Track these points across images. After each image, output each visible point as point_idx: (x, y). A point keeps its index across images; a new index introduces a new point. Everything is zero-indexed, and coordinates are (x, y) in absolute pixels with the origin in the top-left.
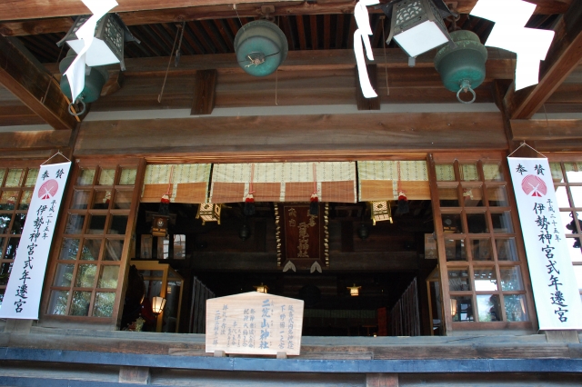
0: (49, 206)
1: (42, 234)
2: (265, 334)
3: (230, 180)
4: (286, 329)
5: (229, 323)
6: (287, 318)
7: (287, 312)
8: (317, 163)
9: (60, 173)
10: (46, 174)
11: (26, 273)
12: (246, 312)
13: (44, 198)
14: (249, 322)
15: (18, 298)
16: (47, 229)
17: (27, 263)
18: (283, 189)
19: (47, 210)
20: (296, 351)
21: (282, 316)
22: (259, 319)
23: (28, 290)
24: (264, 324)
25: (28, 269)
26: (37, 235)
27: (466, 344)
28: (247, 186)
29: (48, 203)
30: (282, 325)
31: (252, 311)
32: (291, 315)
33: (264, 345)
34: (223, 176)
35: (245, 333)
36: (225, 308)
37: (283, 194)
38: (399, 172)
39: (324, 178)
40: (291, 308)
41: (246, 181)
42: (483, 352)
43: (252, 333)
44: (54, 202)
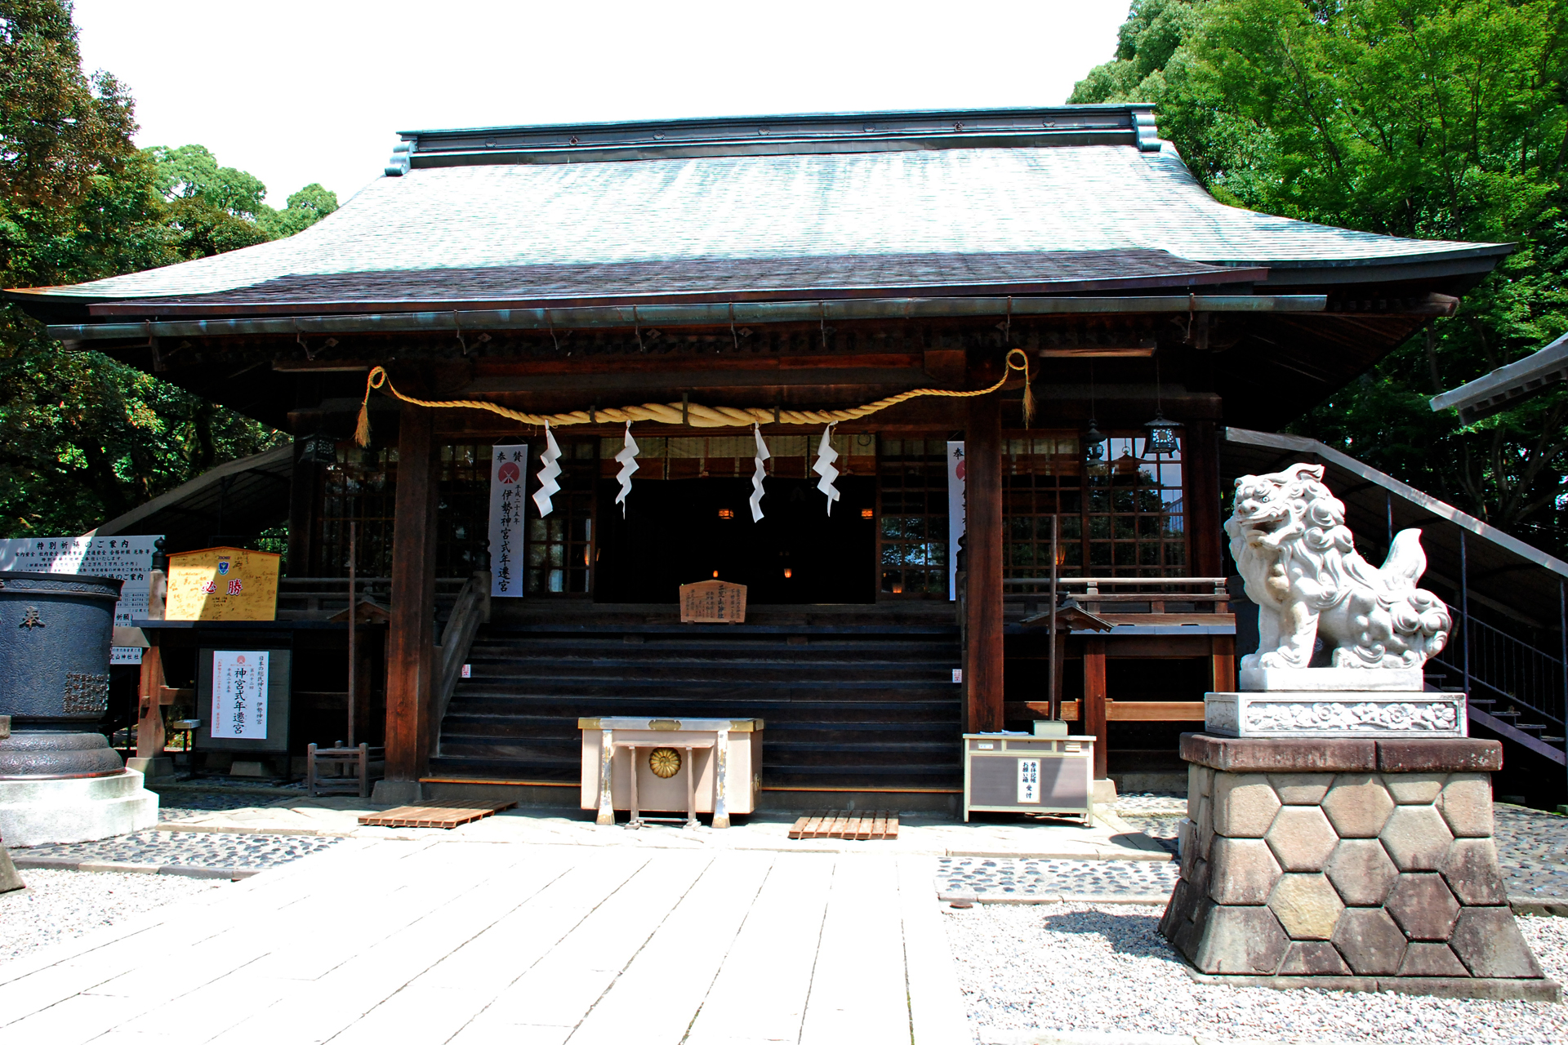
0: (514, 491)
1: (513, 520)
2: (721, 609)
3: (685, 455)
4: (735, 605)
5: (697, 602)
6: (736, 598)
7: (735, 593)
8: (770, 437)
9: (517, 456)
10: (501, 457)
11: (505, 557)
12: (707, 594)
13: (506, 482)
14: (710, 601)
15: (501, 579)
16: (517, 514)
17: (505, 546)
18: (737, 464)
19: (513, 495)
20: (742, 620)
21: (733, 597)
22: (716, 599)
23: (509, 571)
24: (720, 602)
25: (506, 552)
26: (509, 520)
27: (885, 612)
28: (702, 462)
29: (512, 487)
30: (733, 603)
31: (712, 593)
32: (738, 596)
33: (721, 616)
34: (677, 451)
35: (708, 608)
36: (693, 591)
37: (737, 470)
38: (850, 447)
39: (777, 453)
40: (738, 591)
41: (701, 456)
42: (899, 618)
43: (712, 608)
44: (518, 487)
